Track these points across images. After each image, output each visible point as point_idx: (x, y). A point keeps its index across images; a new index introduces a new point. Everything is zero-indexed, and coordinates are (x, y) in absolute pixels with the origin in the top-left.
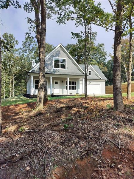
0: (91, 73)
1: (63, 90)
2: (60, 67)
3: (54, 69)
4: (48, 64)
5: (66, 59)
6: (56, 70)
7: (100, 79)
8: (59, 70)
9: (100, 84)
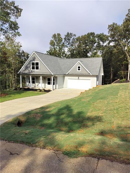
0: (80, 68)
1: (45, 85)
2: (35, 69)
5: (39, 62)
6: (33, 71)
7: (90, 75)
8: (35, 71)
9: (90, 80)
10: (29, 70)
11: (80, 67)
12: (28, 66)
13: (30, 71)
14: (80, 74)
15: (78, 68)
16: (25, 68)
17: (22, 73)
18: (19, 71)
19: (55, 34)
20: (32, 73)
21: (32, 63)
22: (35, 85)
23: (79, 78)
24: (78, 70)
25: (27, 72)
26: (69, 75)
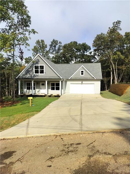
2: (39, 73)
3: (34, 75)
4: (30, 71)
5: (44, 65)
6: (36, 75)
7: (94, 79)
8: (38, 75)
9: (94, 84)
10: (31, 74)
11: (84, 72)
12: (30, 70)
13: (33, 76)
14: (84, 79)
15: (81, 73)
16: (25, 72)
17: (21, 78)
18: (18, 76)
19: (38, 40)
20: (35, 78)
21: (35, 66)
22: (35, 91)
23: (82, 83)
24: (81, 75)
25: (28, 76)
26: (72, 80)
